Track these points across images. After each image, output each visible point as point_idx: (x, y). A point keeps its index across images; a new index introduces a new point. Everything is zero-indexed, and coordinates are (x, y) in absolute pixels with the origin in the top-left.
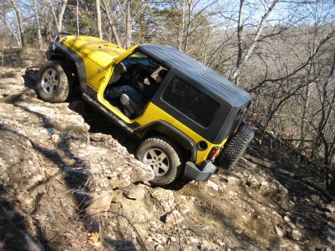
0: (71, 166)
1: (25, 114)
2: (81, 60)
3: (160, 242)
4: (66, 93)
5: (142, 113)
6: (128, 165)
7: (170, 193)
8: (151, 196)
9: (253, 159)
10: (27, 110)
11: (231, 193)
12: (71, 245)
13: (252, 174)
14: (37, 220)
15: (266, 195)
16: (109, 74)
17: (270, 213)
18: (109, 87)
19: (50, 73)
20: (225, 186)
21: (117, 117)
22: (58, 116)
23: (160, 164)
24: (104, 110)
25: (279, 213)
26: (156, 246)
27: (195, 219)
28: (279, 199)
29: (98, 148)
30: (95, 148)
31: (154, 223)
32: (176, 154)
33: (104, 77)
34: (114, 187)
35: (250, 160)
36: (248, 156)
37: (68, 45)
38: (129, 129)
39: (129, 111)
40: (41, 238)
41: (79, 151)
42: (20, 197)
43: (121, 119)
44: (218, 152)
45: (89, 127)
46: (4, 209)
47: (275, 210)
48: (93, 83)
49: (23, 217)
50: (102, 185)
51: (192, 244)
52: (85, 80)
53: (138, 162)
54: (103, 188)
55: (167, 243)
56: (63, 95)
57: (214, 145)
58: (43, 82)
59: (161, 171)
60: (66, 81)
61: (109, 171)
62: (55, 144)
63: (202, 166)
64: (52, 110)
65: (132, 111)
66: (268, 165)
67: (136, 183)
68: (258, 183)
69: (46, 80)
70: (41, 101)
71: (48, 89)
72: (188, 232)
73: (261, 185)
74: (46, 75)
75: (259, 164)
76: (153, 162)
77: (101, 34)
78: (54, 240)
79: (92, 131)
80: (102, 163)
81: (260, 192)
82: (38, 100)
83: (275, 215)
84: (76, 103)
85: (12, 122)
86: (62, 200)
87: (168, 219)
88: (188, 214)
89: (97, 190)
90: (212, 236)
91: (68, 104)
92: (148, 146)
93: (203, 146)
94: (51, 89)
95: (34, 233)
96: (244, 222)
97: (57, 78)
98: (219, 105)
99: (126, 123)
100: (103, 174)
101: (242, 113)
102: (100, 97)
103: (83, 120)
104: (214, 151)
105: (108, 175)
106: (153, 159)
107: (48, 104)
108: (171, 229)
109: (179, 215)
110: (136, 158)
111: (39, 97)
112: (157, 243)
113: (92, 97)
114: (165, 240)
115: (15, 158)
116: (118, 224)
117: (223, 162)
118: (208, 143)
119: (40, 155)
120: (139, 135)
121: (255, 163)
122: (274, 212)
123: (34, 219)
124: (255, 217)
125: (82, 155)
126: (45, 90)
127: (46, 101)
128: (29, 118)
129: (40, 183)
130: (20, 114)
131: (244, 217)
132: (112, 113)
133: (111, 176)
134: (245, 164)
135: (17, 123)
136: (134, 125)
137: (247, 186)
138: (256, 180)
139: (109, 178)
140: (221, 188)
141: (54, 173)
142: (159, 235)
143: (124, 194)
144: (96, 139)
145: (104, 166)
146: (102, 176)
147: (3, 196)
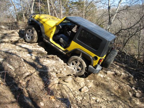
0: (40, 69)
1: (20, 48)
2: (42, 25)
3: (79, 99)
4: (36, 39)
5: (69, 46)
6: (64, 67)
7: (83, 79)
8: (75, 81)
9: (118, 63)
10: (21, 47)
11: (109, 78)
12: (43, 100)
13: (118, 70)
14: (28, 90)
15: (124, 78)
16: (54, 30)
17: (126, 86)
18: (54, 35)
19: (30, 31)
20: (106, 75)
21: (59, 48)
22: (34, 48)
23: (78, 67)
24: (53, 45)
25: (130, 86)
26: (78, 101)
27: (94, 90)
28: (130, 80)
30: (50, 61)
31: (76, 92)
32: (84, 62)
33: (52, 31)
34: (59, 77)
35: (116, 64)
36: (115, 62)
37: (36, 19)
38: (64, 53)
39: (63, 45)
40: (30, 97)
41: (44, 62)
42: (21, 81)
43: (60, 49)
44: (102, 61)
45: (47, 53)
46: (15, 86)
47: (128, 85)
48: (48, 34)
49: (22, 89)
50: (54, 76)
51: (93, 100)
52: (44, 33)
53: (68, 67)
54: (54, 78)
55: (82, 100)
56: (35, 40)
57: (100, 58)
58: (27, 35)
59: (78, 70)
60: (36, 34)
61: (56, 70)
62: (33, 60)
63: (95, 67)
64: (31, 46)
65: (65, 45)
66: (124, 66)
67: (68, 75)
68: (120, 74)
69: (28, 34)
70: (26, 43)
71: (29, 38)
72: (91, 95)
73: (121, 74)
74: (28, 32)
75: (120, 66)
76: (75, 66)
77: (50, 14)
78: (36, 98)
79: (48, 54)
80: (53, 67)
81: (121, 77)
82: (25, 43)
83: (128, 87)
84: (41, 43)
85: (15, 52)
86: (38, 83)
87: (82, 90)
88: (90, 88)
89: (52, 78)
90: (101, 96)
91: (37, 44)
92: (72, 59)
93: (96, 58)
94: (30, 37)
95: (27, 96)
96: (115, 90)
97: (32, 33)
98: (102, 40)
99: (62, 50)
100: (54, 71)
101: (112, 43)
102: (51, 40)
103: (44, 50)
104: (101, 60)
105: (56, 72)
106: (75, 65)
107: (29, 44)
108: (84, 94)
109: (87, 88)
110: (68, 65)
111: (25, 41)
112: (78, 100)
113: (47, 40)
114: (81, 99)
115: (17, 66)
116: (61, 92)
117: (105, 65)
118: (98, 57)
119: (27, 65)
120: (68, 55)
121: (118, 65)
122: (128, 86)
123: (27, 90)
124: (119, 88)
125: (44, 64)
126: (28, 38)
127: (28, 42)
128: (22, 50)
129: (28, 76)
130: (18, 49)
131: (115, 88)
132: (57, 46)
133: (57, 72)
134: (114, 66)
135: (17, 52)
136: (66, 51)
137: (115, 75)
138: (119, 72)
139: (57, 73)
140: (104, 76)
141: (33, 72)
142: (79, 97)
143: (63, 80)
144: (50, 57)
145: (54, 68)
146: (54, 72)
147: (14, 81)
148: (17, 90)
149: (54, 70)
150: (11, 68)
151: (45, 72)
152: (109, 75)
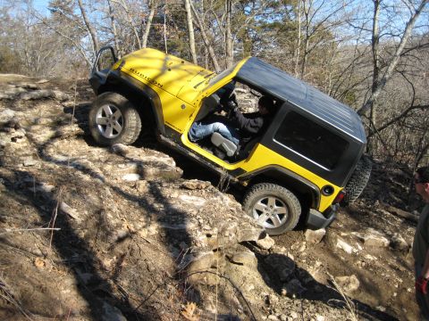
6: (233, 219)
9: (399, 211)
11: (369, 257)
12: (160, 318)
13: (397, 231)
20: (360, 248)
22: (144, 159)
29: (194, 198)
30: (188, 198)
34: (215, 248)
35: (395, 214)
36: (391, 208)
40: (124, 306)
41: (172, 202)
42: (99, 255)
45: (181, 172)
46: (78, 271)
50: (199, 245)
54: (201, 249)
61: (207, 227)
62: (140, 193)
64: (135, 152)
67: (244, 243)
68: (406, 244)
72: (312, 307)
73: (410, 246)
75: (406, 219)
77: (195, 57)
79: (187, 176)
80: (198, 217)
81: (409, 255)
86: (149, 263)
89: (192, 251)
100: (200, 230)
103: (174, 163)
105: (207, 232)
109: (300, 284)
115: (91, 210)
116: (221, 295)
121: (401, 217)
124: (403, 289)
129: (120, 240)
133: (211, 233)
134: (387, 218)
137: (390, 248)
138: (403, 240)
139: (209, 236)
140: (355, 251)
143: (227, 256)
144: (191, 187)
145: (201, 221)
146: (199, 233)
147: (77, 255)
148: (86, 282)
149: (200, 225)
150: (72, 215)
151: (174, 230)
152: (371, 247)
